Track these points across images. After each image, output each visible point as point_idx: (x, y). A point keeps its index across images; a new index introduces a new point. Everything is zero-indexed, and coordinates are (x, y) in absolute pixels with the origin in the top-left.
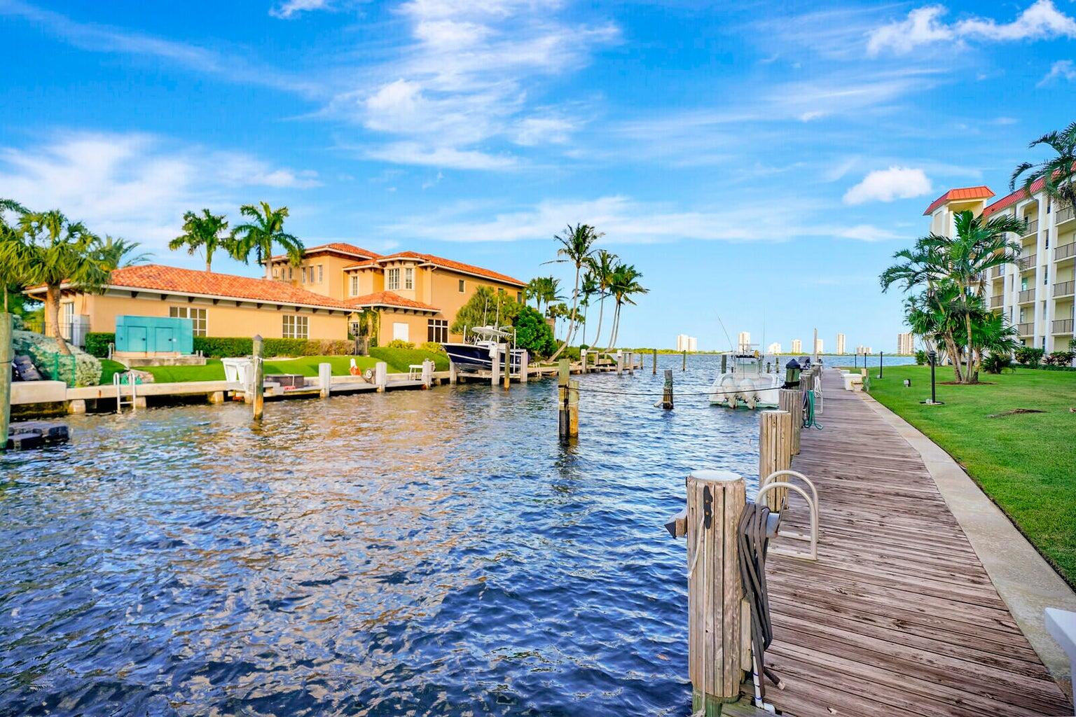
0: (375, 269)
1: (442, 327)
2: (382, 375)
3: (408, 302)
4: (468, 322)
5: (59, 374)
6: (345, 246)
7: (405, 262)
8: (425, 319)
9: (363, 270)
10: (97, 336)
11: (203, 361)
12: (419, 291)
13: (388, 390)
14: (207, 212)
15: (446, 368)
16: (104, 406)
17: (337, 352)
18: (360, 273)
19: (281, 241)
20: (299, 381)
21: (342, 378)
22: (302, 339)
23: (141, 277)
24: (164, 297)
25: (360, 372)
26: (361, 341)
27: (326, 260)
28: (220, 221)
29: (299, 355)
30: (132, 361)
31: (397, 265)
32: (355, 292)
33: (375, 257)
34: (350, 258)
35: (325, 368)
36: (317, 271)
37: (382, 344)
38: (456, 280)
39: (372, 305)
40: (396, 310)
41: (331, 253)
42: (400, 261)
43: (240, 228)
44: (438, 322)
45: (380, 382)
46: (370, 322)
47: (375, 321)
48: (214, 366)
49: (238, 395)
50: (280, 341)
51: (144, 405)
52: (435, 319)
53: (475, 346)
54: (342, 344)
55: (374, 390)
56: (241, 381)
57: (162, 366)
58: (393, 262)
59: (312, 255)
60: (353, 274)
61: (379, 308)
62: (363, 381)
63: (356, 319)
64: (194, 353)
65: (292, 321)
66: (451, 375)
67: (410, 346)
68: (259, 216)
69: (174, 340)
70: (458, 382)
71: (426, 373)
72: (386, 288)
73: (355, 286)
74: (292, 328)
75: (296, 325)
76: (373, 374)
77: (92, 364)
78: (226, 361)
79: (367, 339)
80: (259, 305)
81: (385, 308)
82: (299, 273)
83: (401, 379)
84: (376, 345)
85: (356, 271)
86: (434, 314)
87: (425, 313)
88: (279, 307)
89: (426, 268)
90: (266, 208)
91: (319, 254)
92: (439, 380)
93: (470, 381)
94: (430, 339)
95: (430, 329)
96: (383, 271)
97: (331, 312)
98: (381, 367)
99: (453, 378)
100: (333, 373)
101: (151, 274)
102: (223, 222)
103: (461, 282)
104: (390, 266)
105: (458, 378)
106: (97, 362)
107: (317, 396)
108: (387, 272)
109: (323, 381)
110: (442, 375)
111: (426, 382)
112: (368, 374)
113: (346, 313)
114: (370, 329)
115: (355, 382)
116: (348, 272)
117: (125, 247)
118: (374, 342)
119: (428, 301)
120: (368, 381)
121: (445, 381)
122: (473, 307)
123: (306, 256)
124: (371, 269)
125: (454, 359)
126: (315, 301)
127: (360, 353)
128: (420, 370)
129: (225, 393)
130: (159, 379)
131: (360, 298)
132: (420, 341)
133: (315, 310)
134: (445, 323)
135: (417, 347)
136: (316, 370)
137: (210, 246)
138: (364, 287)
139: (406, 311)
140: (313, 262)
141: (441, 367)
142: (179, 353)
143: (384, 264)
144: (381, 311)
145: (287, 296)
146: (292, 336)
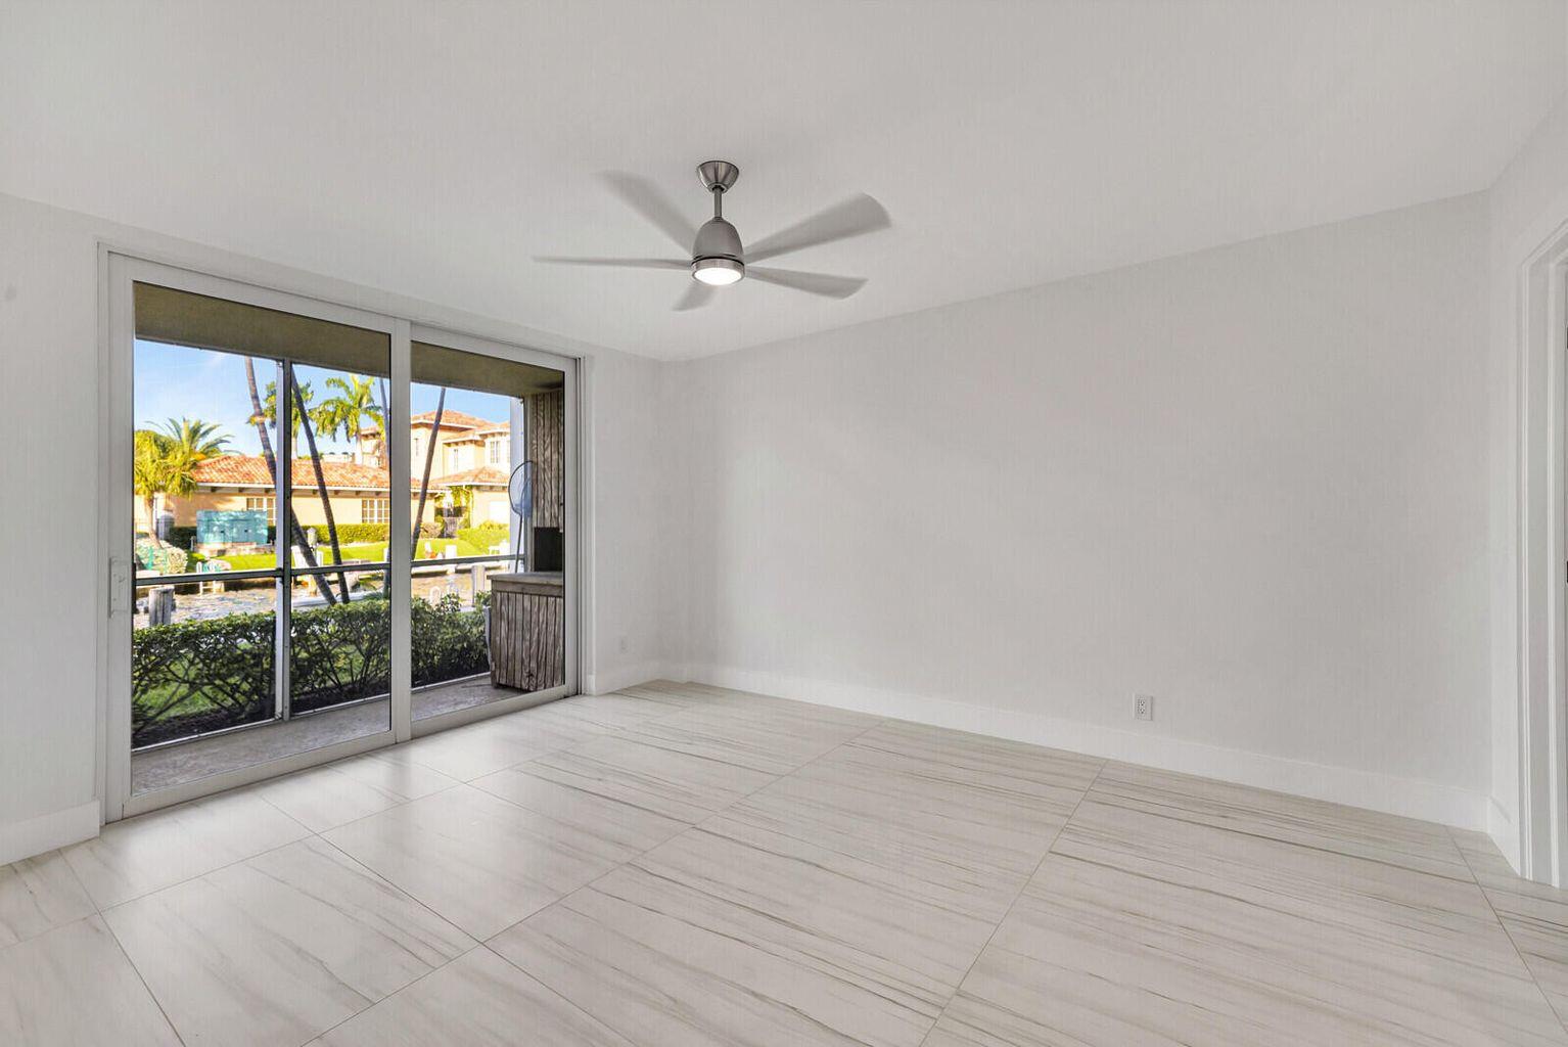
0: (476, 442)
3: (507, 478)
5: (153, 565)
9: (464, 442)
10: (180, 529)
18: (461, 446)
19: (369, 414)
22: (382, 524)
23: (220, 471)
24: (242, 490)
25: (433, 555)
26: (453, 523)
27: (422, 432)
28: (304, 390)
29: (378, 540)
30: (212, 551)
31: (498, 438)
32: (456, 467)
34: (450, 429)
36: (413, 445)
37: (476, 526)
39: (464, 484)
40: (492, 487)
41: (427, 426)
42: (501, 434)
43: (326, 404)
46: (463, 500)
47: (468, 500)
50: (357, 526)
51: (223, 589)
54: (428, 527)
57: (239, 555)
58: (493, 435)
60: (454, 447)
61: (471, 487)
63: (449, 499)
64: (268, 542)
65: (372, 506)
68: (347, 388)
69: (250, 531)
72: (484, 463)
73: (456, 460)
74: (372, 512)
75: (376, 509)
77: (179, 555)
79: (462, 520)
80: (337, 492)
81: (478, 487)
84: (469, 527)
85: (457, 443)
88: (358, 493)
96: (483, 445)
97: (415, 494)
101: (229, 467)
104: (490, 439)
106: (183, 554)
108: (487, 445)
113: (433, 494)
114: (464, 509)
116: (449, 444)
117: (202, 430)
118: (467, 525)
124: (471, 441)
127: (449, 535)
131: (455, 475)
138: (466, 461)
142: (252, 544)
143: (485, 436)
144: (474, 491)
145: (365, 480)
146: (371, 521)
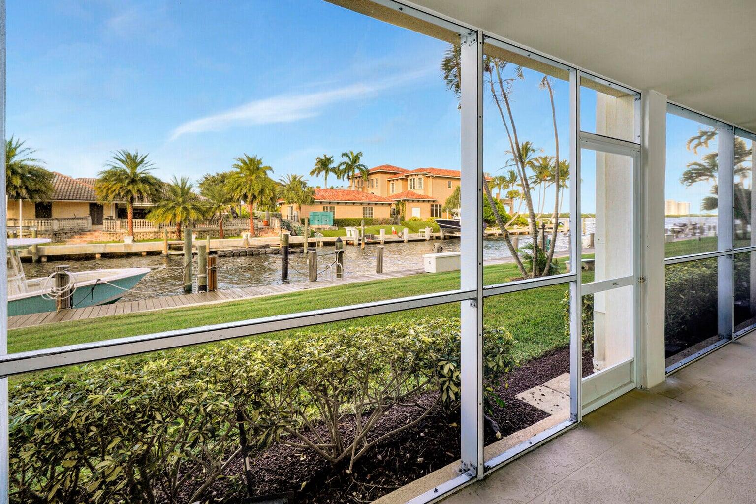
0: (403, 179)
1: (438, 208)
2: (406, 235)
3: (419, 196)
4: (451, 206)
5: (300, 233)
6: (388, 166)
7: (418, 175)
8: (429, 205)
9: (397, 180)
11: (337, 228)
12: (426, 190)
13: (409, 241)
14: (325, 156)
15: (439, 231)
16: (312, 245)
17: (386, 224)
18: (395, 181)
19: (358, 168)
20: (372, 237)
21: (389, 236)
22: (370, 218)
24: (321, 203)
25: (396, 233)
26: (396, 218)
27: (379, 176)
28: (330, 159)
29: (371, 225)
30: (316, 229)
31: (414, 177)
32: (393, 191)
33: (404, 171)
34: (391, 173)
35: (382, 231)
36: (375, 181)
37: (407, 219)
38: (446, 181)
39: (402, 199)
40: (413, 201)
41: (382, 172)
42: (416, 175)
43: (341, 164)
44: (436, 206)
45: (405, 238)
46: (401, 207)
47: (403, 207)
48: (340, 231)
49: (352, 242)
51: (323, 245)
52: (434, 204)
53: (453, 220)
54: (388, 220)
55: (402, 241)
56: (353, 236)
57: (324, 231)
58: (412, 175)
59: (372, 174)
60: (392, 182)
61: (405, 200)
62: (397, 237)
63: (394, 206)
64: (334, 225)
65: (366, 210)
66: (441, 234)
67: (421, 220)
68: (349, 157)
69: (327, 220)
70: (445, 238)
71: (427, 233)
72: (409, 189)
73: (393, 188)
74: (366, 212)
75: (368, 211)
76: (402, 234)
78: (347, 228)
79: (399, 216)
80: (354, 203)
81: (408, 200)
82: (366, 184)
83: (415, 236)
84: (403, 220)
85: (393, 180)
86: (434, 201)
87: (429, 201)
88: (361, 204)
89: (429, 177)
90: (352, 153)
91: (376, 173)
92: (434, 237)
93: (451, 238)
94: (432, 215)
95: (432, 210)
96: (407, 179)
97: (383, 204)
98: (406, 230)
99: (442, 236)
100: (386, 234)
102: (332, 159)
103: (450, 182)
104: (410, 177)
105: (445, 236)
107: (379, 243)
108: (409, 180)
109: (382, 237)
110: (437, 234)
111: (427, 237)
112: (400, 234)
113: (390, 204)
114: (401, 211)
115: (396, 238)
116: (390, 181)
118: (403, 218)
119: (430, 194)
120: (400, 237)
121: (438, 238)
122: (454, 197)
123: (369, 174)
124: (401, 179)
125: (442, 227)
126: (376, 200)
127: (396, 224)
128: (424, 232)
129: (347, 241)
130: (325, 236)
131: (396, 195)
132: (426, 217)
133: (376, 204)
134: (440, 206)
135: (425, 220)
136: (379, 232)
137: (327, 172)
138: (398, 188)
139: (418, 201)
140: (373, 177)
141: (435, 231)
142: (328, 226)
143: (407, 176)
144: (406, 202)
145: (364, 198)
146: (367, 216)
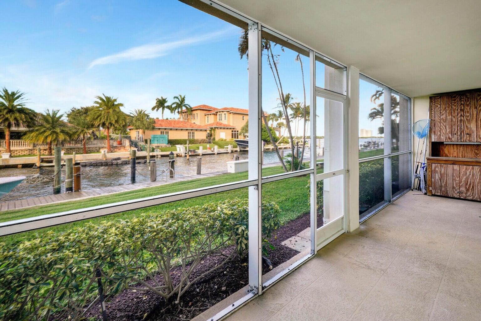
1: (236, 133)
2: (216, 150)
3: (225, 125)
4: (244, 132)
7: (224, 111)
8: (231, 131)
9: (210, 114)
11: (170, 146)
12: (229, 121)
13: (218, 154)
14: (162, 97)
15: (237, 147)
16: (153, 157)
17: (203, 143)
19: (185, 106)
20: (194, 151)
21: (205, 150)
22: (193, 139)
24: (159, 129)
25: (210, 149)
26: (210, 139)
27: (199, 112)
28: (165, 100)
29: (193, 144)
30: (156, 146)
32: (208, 122)
33: (215, 109)
34: (206, 110)
35: (201, 148)
36: (196, 115)
37: (217, 139)
38: (241, 116)
39: (213, 127)
40: (221, 128)
41: (201, 110)
42: (222, 111)
43: (173, 104)
44: (235, 131)
45: (216, 152)
47: (214, 132)
48: (173, 147)
49: (180, 155)
51: (160, 157)
53: (245, 140)
54: (204, 140)
55: (214, 154)
56: (181, 151)
57: (161, 148)
58: (220, 112)
59: (194, 110)
60: (207, 116)
61: (215, 128)
63: (208, 132)
64: (168, 144)
67: (225, 140)
68: (179, 99)
69: (163, 141)
71: (230, 149)
72: (218, 120)
73: (208, 120)
74: (190, 135)
76: (214, 149)
78: (177, 146)
79: (212, 138)
80: (182, 129)
81: (217, 128)
82: (190, 117)
83: (222, 150)
84: (215, 140)
86: (234, 129)
87: (230, 128)
88: (187, 130)
89: (231, 113)
90: (180, 96)
91: (197, 110)
92: (234, 151)
93: (244, 151)
94: (232, 137)
95: (232, 134)
96: (217, 115)
97: (201, 130)
98: (216, 147)
99: (239, 150)
100: (203, 149)
103: (243, 117)
107: (199, 155)
109: (200, 151)
110: (235, 149)
111: (230, 151)
112: (212, 149)
113: (206, 130)
114: (213, 134)
115: (209, 152)
116: (206, 115)
119: (231, 124)
120: (212, 151)
121: (236, 151)
123: (192, 111)
124: (213, 114)
125: (238, 144)
126: (197, 127)
127: (210, 143)
128: (228, 148)
129: (177, 154)
130: (162, 151)
131: (210, 124)
132: (229, 138)
133: (196, 130)
134: (238, 131)
135: (228, 140)
136: (198, 148)
137: (163, 109)
138: (211, 120)
139: (224, 128)
140: (195, 112)
141: (235, 147)
142: (164, 145)
143: (217, 112)
144: (216, 129)
145: (188, 126)
146: (190, 138)
